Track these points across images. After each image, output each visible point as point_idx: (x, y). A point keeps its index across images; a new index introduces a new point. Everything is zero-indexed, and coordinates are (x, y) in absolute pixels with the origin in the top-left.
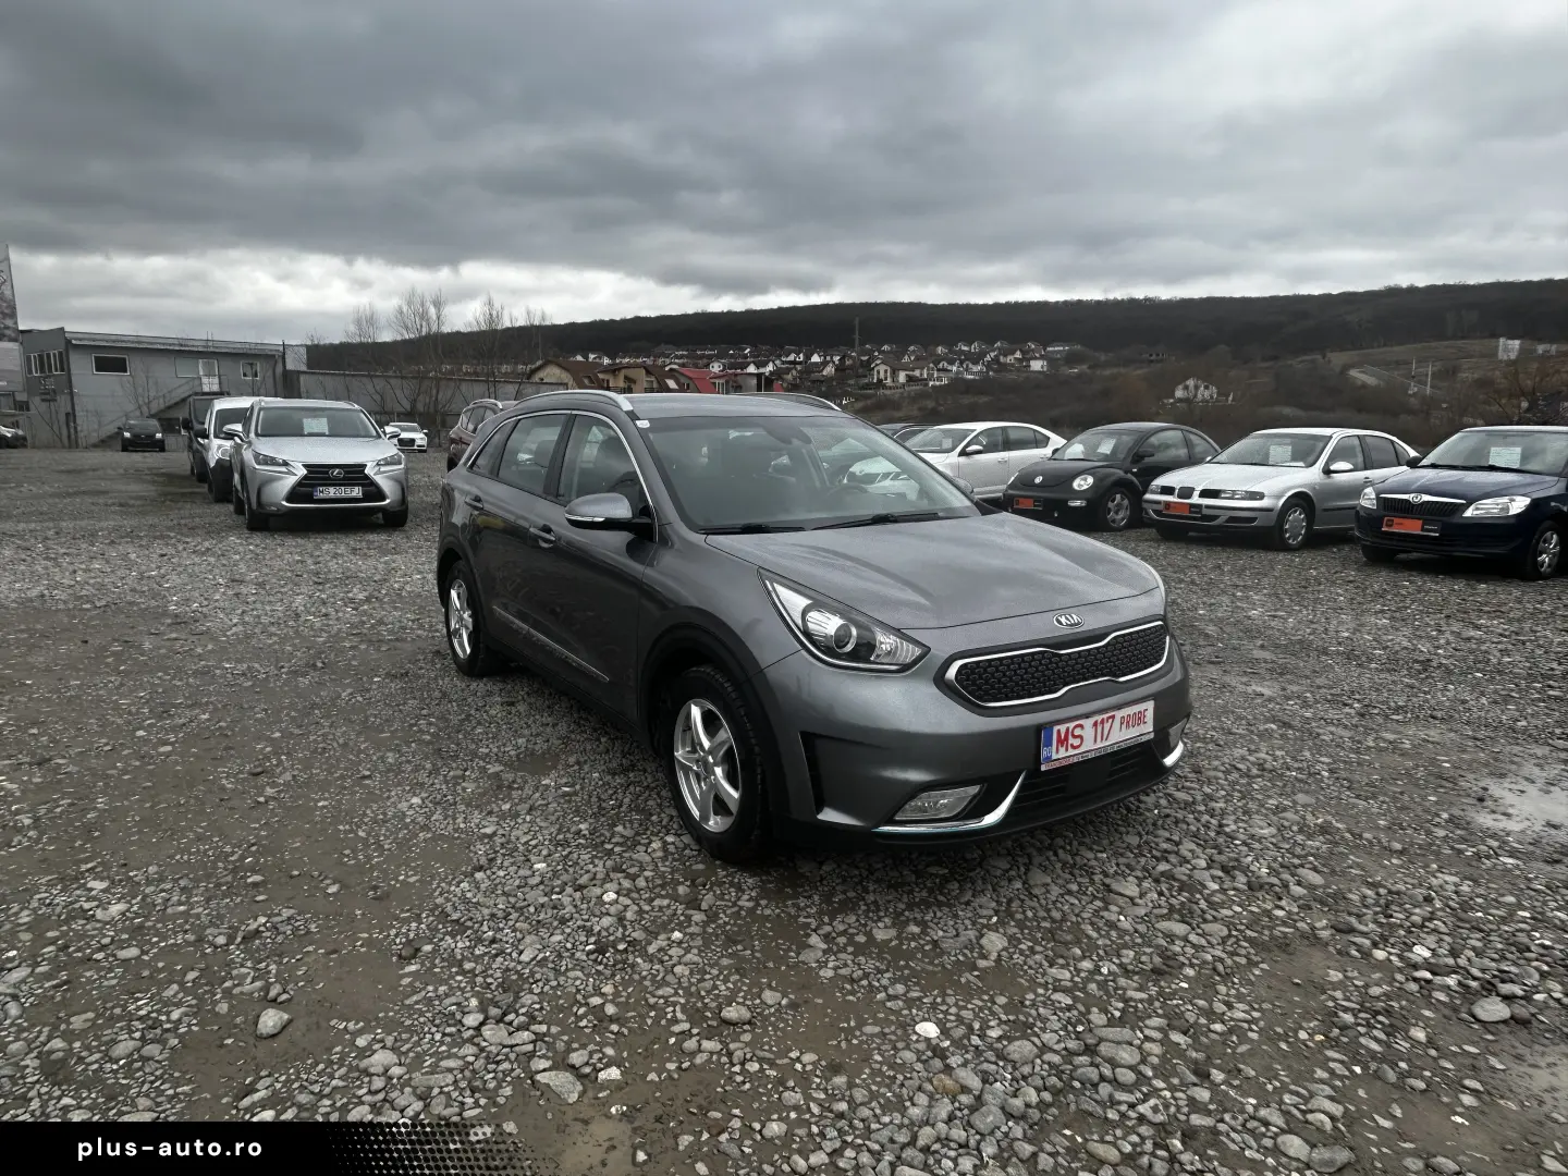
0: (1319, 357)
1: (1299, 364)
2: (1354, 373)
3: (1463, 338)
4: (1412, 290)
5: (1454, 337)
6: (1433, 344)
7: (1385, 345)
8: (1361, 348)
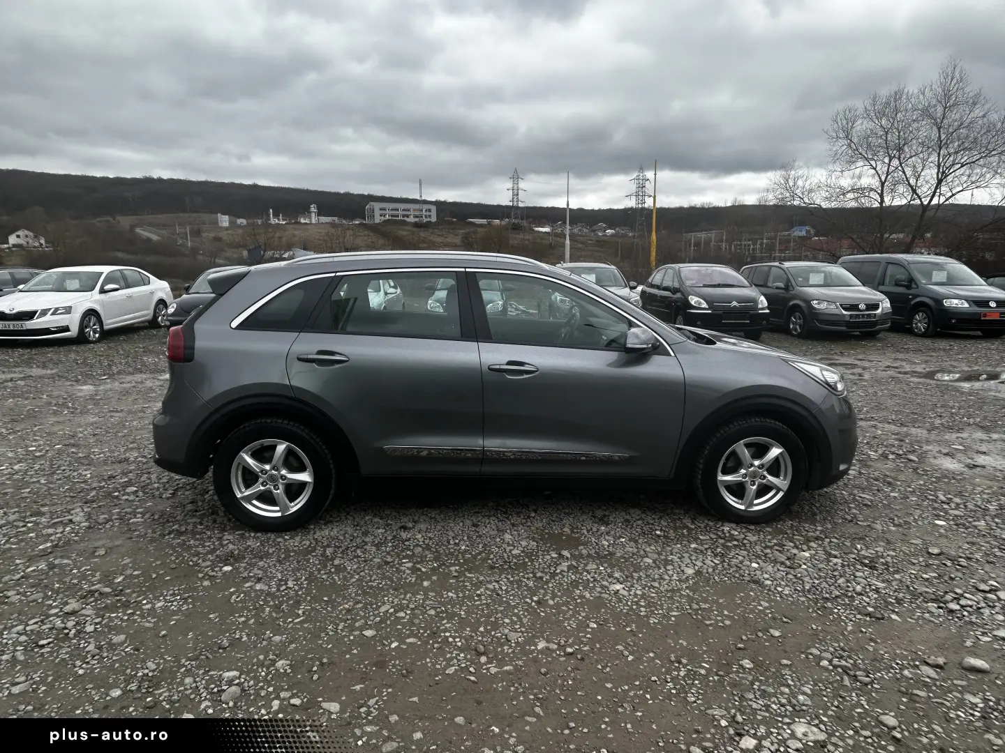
0: (110, 219)
1: (99, 222)
2: (138, 230)
3: (196, 212)
4: (160, 180)
5: (191, 212)
6: (181, 215)
7: (152, 214)
8: (137, 215)
